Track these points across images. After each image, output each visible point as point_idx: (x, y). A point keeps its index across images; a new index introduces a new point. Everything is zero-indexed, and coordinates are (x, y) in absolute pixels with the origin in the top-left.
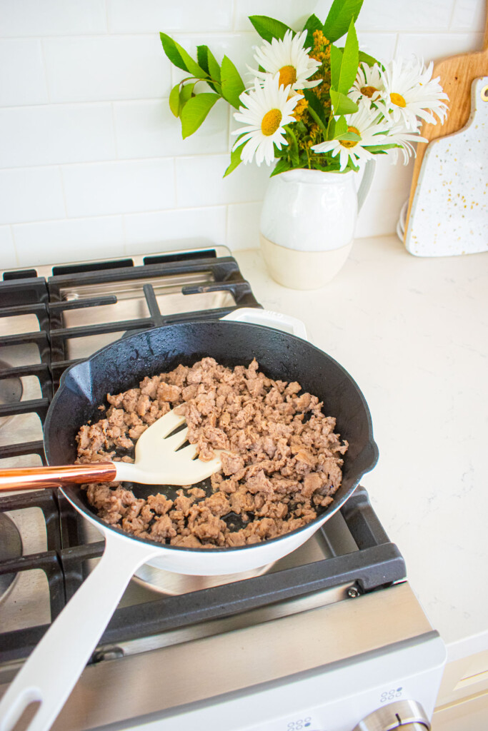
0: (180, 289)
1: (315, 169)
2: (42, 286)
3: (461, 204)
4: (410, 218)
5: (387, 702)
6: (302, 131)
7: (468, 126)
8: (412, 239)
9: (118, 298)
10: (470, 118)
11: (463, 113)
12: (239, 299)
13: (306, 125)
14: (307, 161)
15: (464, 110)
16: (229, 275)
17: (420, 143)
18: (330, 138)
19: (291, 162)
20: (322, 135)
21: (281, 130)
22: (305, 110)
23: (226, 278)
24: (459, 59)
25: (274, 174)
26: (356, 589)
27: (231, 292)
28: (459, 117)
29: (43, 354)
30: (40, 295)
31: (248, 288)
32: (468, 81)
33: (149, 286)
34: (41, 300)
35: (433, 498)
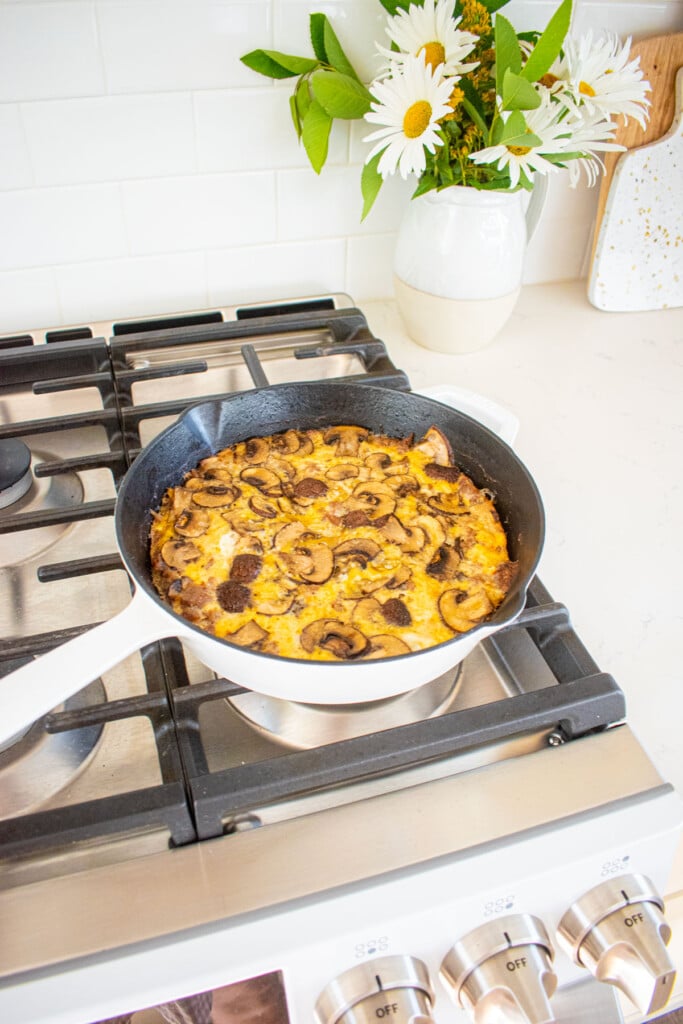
0: (292, 353)
1: (470, 185)
2: (100, 349)
3: (662, 239)
4: (595, 259)
5: (611, 876)
6: (454, 132)
7: (672, 133)
8: (598, 288)
9: (209, 365)
10: (674, 121)
11: (664, 115)
12: (371, 365)
13: (460, 125)
14: (461, 174)
15: (665, 111)
16: (354, 334)
17: (609, 153)
18: (494, 143)
19: (439, 175)
20: (482, 139)
21: (433, 126)
22: (459, 104)
23: (350, 337)
24: (659, 39)
25: (417, 195)
26: (558, 736)
27: (359, 354)
28: (659, 121)
29: (112, 441)
30: (100, 363)
31: (383, 349)
32: (670, 71)
33: (250, 348)
34: (101, 369)
35: (649, 621)
